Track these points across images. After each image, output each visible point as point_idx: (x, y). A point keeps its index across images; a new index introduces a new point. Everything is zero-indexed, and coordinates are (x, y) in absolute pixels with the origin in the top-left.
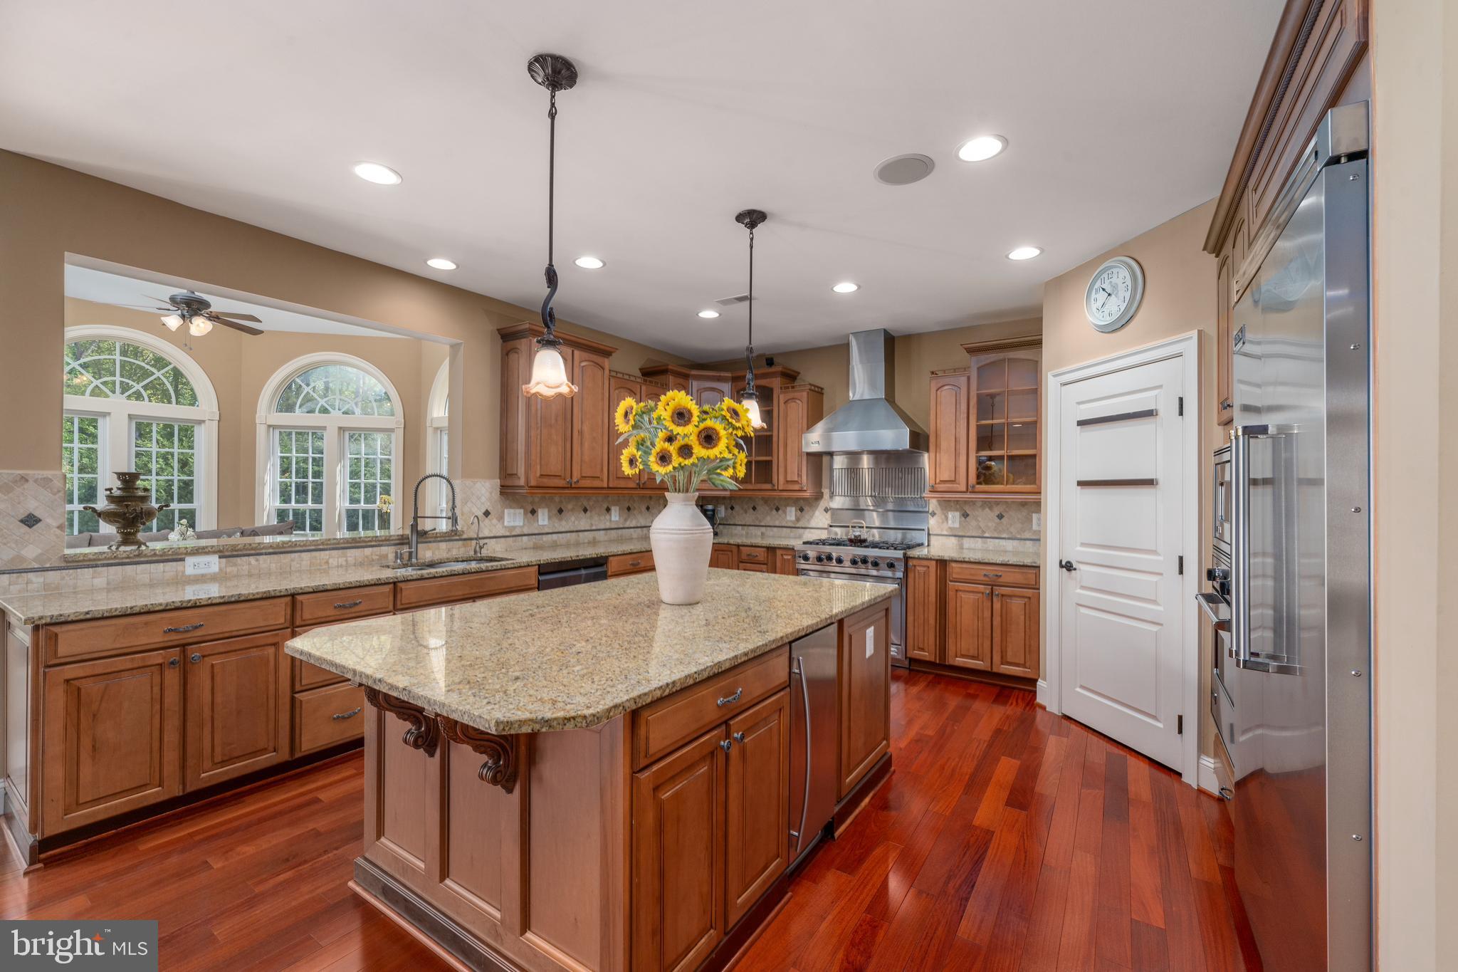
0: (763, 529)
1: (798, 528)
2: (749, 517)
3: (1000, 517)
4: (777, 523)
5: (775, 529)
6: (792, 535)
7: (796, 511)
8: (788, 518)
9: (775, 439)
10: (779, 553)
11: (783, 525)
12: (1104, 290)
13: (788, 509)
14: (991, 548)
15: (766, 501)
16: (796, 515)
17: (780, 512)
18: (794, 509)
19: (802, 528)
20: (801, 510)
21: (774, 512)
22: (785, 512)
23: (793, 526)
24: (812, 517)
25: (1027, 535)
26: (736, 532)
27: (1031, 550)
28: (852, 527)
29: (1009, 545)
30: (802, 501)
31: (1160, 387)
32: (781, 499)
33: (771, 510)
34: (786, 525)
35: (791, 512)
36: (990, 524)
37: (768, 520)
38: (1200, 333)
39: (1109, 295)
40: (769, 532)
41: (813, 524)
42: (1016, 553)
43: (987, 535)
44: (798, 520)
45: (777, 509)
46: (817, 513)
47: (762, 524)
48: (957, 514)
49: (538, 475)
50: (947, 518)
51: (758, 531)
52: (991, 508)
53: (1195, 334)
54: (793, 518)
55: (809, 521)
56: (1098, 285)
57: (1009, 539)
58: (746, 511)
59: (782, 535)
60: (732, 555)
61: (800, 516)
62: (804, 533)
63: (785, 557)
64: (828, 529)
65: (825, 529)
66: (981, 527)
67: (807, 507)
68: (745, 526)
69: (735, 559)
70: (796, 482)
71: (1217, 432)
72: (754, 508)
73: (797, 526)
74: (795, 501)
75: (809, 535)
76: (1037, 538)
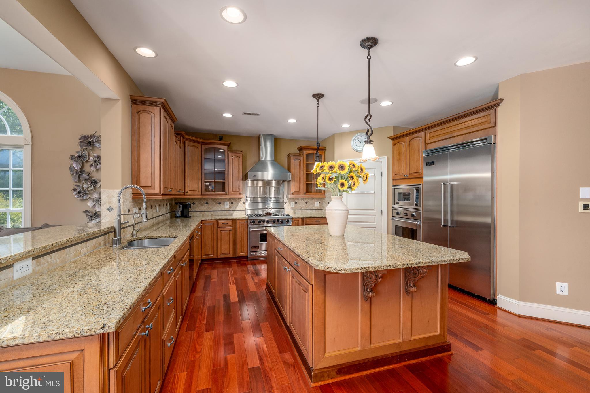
0: (212, 213)
2: (204, 208)
3: (306, 203)
4: (220, 210)
5: (219, 212)
6: (227, 214)
7: (229, 204)
8: (226, 207)
9: (226, 172)
10: (238, 221)
11: (223, 210)
12: (358, 141)
13: (225, 203)
14: (304, 213)
15: (213, 199)
16: (229, 206)
17: (221, 204)
19: (232, 211)
20: (232, 203)
21: (218, 204)
22: (224, 205)
23: (228, 210)
24: (237, 206)
26: (196, 215)
27: (315, 213)
29: (309, 212)
30: (232, 199)
31: (375, 168)
32: (221, 199)
33: (217, 203)
34: (224, 210)
35: (227, 204)
36: (303, 206)
37: (215, 208)
39: (360, 142)
40: (216, 213)
41: (238, 209)
42: (311, 214)
43: (302, 209)
44: (230, 207)
45: (220, 203)
46: (239, 204)
47: (212, 210)
48: (294, 203)
49: (164, 187)
50: (290, 204)
51: (210, 214)
52: (303, 200)
53: (386, 157)
54: (228, 207)
55: (236, 208)
56: (356, 139)
57: (309, 210)
58: (202, 205)
59: (223, 215)
60: (213, 224)
61: (231, 206)
62: (233, 213)
63: (241, 223)
64: (245, 210)
65: (244, 210)
66: (301, 207)
67: (235, 202)
68: (202, 211)
69: (215, 226)
70: (237, 191)
71: (391, 181)
72: (207, 203)
73: (230, 210)
74: (229, 199)
75: (236, 214)
76: (317, 209)
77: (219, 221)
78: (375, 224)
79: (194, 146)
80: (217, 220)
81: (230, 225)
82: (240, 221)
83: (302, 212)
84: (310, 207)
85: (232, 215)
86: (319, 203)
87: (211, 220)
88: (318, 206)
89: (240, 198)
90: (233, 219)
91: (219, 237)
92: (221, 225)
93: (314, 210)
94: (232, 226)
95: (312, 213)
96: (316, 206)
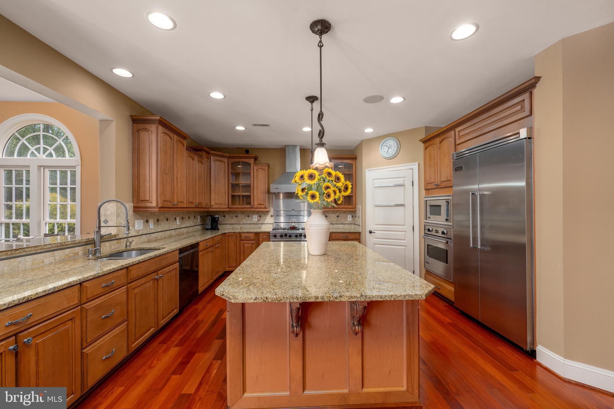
0: (241, 225)
1: (259, 224)
2: (234, 220)
3: (338, 216)
4: (248, 222)
5: (247, 225)
6: (256, 227)
7: (258, 217)
8: (254, 220)
9: (252, 185)
10: (261, 235)
11: (251, 223)
12: (387, 146)
13: (254, 216)
14: (335, 228)
15: (242, 213)
17: (250, 217)
18: (256, 216)
19: (261, 224)
20: (260, 216)
21: (247, 218)
22: (252, 217)
23: (257, 223)
24: (265, 219)
25: (346, 223)
26: (227, 227)
27: (347, 228)
28: (291, 222)
29: (341, 226)
30: (260, 213)
31: (405, 177)
32: (249, 212)
33: (245, 216)
34: (253, 223)
35: (255, 217)
36: (334, 219)
37: (244, 221)
38: (419, 164)
39: (389, 148)
40: (245, 226)
41: (266, 222)
42: (343, 229)
43: (333, 223)
44: (259, 220)
45: (248, 216)
46: (268, 218)
47: (241, 223)
49: (163, 200)
51: (239, 227)
52: (335, 214)
53: (417, 163)
54: (256, 220)
55: (264, 221)
56: (385, 144)
57: (341, 224)
58: (232, 218)
59: (251, 228)
60: (236, 237)
61: (260, 219)
62: (261, 226)
63: (264, 236)
64: (273, 224)
65: (272, 224)
66: (331, 221)
67: (263, 215)
68: (232, 224)
69: (238, 239)
70: (263, 204)
71: (423, 192)
72: (236, 216)
73: (258, 223)
74: (257, 213)
75: (264, 227)
76: (349, 223)
77: (241, 234)
78: (406, 241)
79: (220, 161)
81: (252, 238)
83: (333, 226)
84: (342, 221)
85: (260, 228)
86: (352, 216)
87: (234, 233)
88: (351, 220)
89: (268, 212)
90: (255, 233)
91: (242, 250)
92: (244, 238)
93: (346, 225)
94: (254, 239)
95: (344, 227)
96: (349, 220)
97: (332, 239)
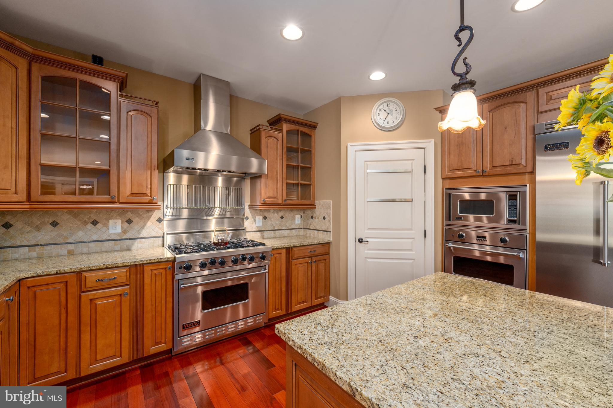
0: (71, 247)
1: (126, 239)
2: (46, 235)
3: (282, 217)
4: (94, 238)
5: (92, 245)
6: (117, 247)
7: (122, 223)
8: (112, 231)
10: (147, 269)
11: (104, 238)
12: (385, 111)
13: (111, 222)
14: (278, 236)
15: (75, 214)
16: (122, 227)
17: (99, 226)
18: (119, 222)
19: (130, 239)
20: (129, 221)
21: (90, 226)
22: (106, 225)
23: (119, 238)
24: (143, 228)
25: (293, 227)
27: (295, 234)
29: (286, 233)
30: (129, 213)
32: (99, 212)
33: (85, 223)
34: (108, 238)
35: (115, 224)
36: (277, 222)
37: (80, 235)
38: (435, 142)
39: (388, 114)
41: (144, 234)
43: (276, 229)
44: (124, 232)
45: (95, 223)
46: (149, 224)
47: (70, 241)
48: (261, 218)
50: (255, 221)
52: (277, 213)
53: (433, 140)
54: (119, 230)
55: (139, 232)
56: (381, 107)
57: (286, 229)
58: (38, 228)
59: (104, 250)
60: (66, 286)
61: (128, 227)
62: (133, 244)
63: (155, 272)
64: (163, 237)
65: (160, 237)
66: (273, 225)
67: (137, 219)
68: (37, 245)
69: (73, 289)
70: (145, 194)
71: (440, 181)
72: (54, 224)
73: (124, 238)
74: (121, 213)
75: (140, 245)
76: (297, 227)
77: (84, 274)
78: (413, 252)
80: (79, 273)
81: (123, 280)
82: (151, 268)
83: (275, 233)
84: (288, 225)
85: (128, 249)
86: (301, 217)
87: (57, 274)
88: (299, 222)
89: (150, 211)
90: (130, 266)
91: (86, 318)
92: (94, 284)
93: (293, 230)
94: (128, 283)
95: (291, 235)
96: (297, 222)
97: (293, 258)
